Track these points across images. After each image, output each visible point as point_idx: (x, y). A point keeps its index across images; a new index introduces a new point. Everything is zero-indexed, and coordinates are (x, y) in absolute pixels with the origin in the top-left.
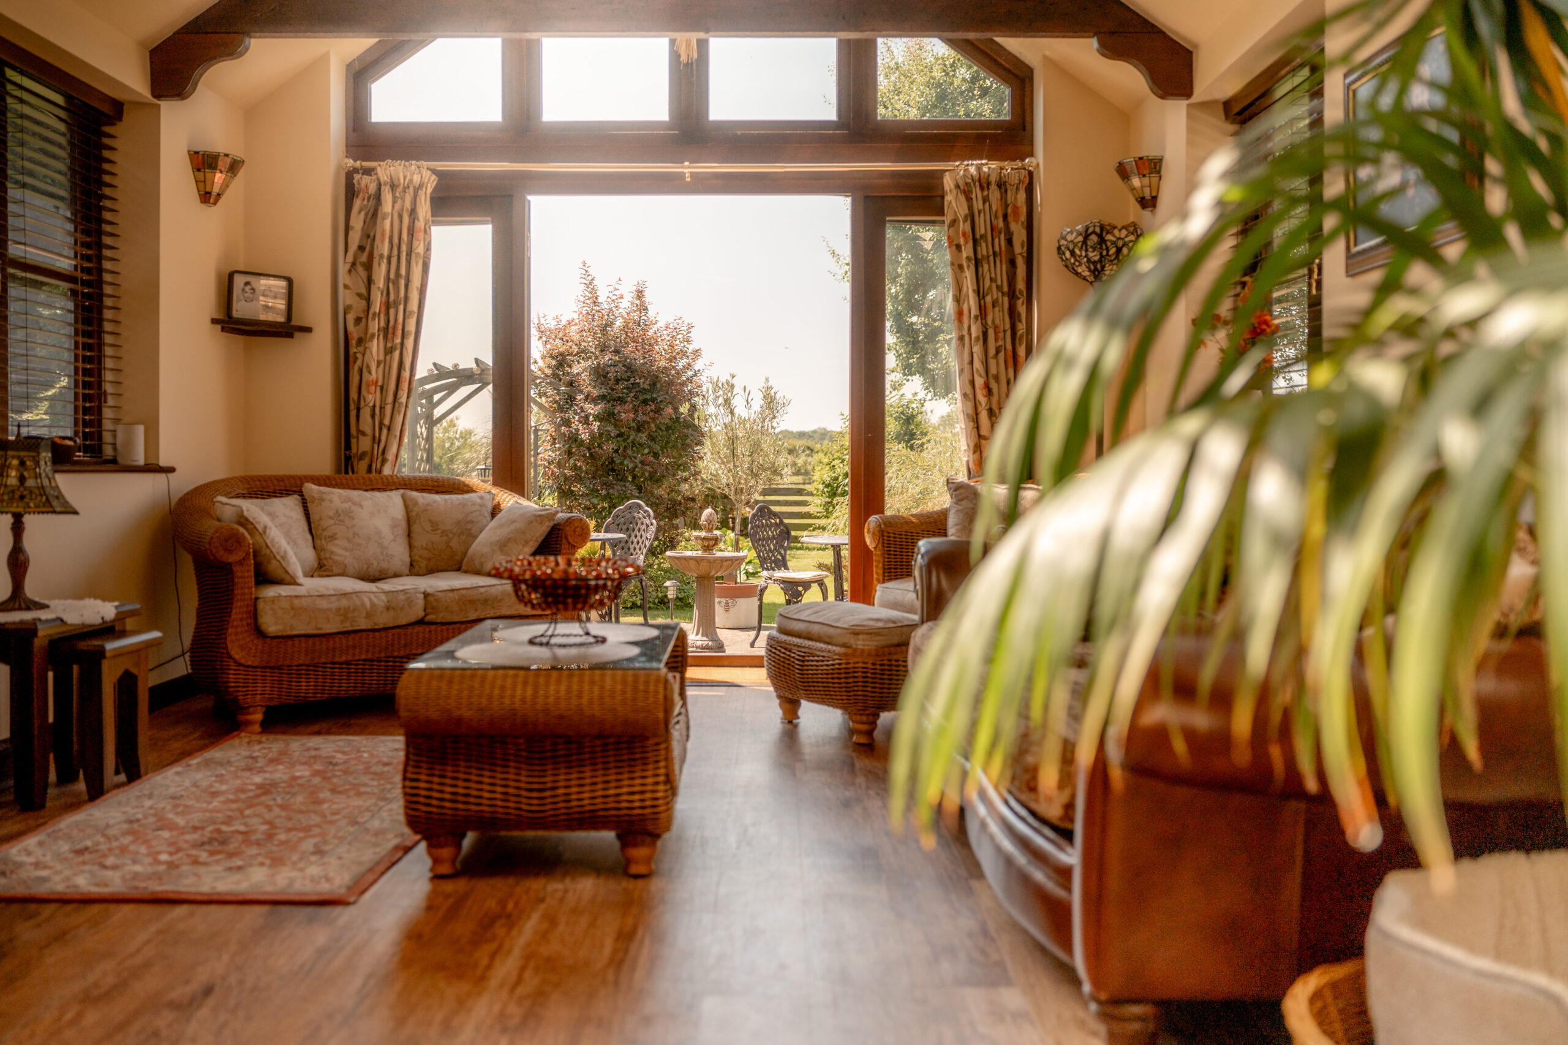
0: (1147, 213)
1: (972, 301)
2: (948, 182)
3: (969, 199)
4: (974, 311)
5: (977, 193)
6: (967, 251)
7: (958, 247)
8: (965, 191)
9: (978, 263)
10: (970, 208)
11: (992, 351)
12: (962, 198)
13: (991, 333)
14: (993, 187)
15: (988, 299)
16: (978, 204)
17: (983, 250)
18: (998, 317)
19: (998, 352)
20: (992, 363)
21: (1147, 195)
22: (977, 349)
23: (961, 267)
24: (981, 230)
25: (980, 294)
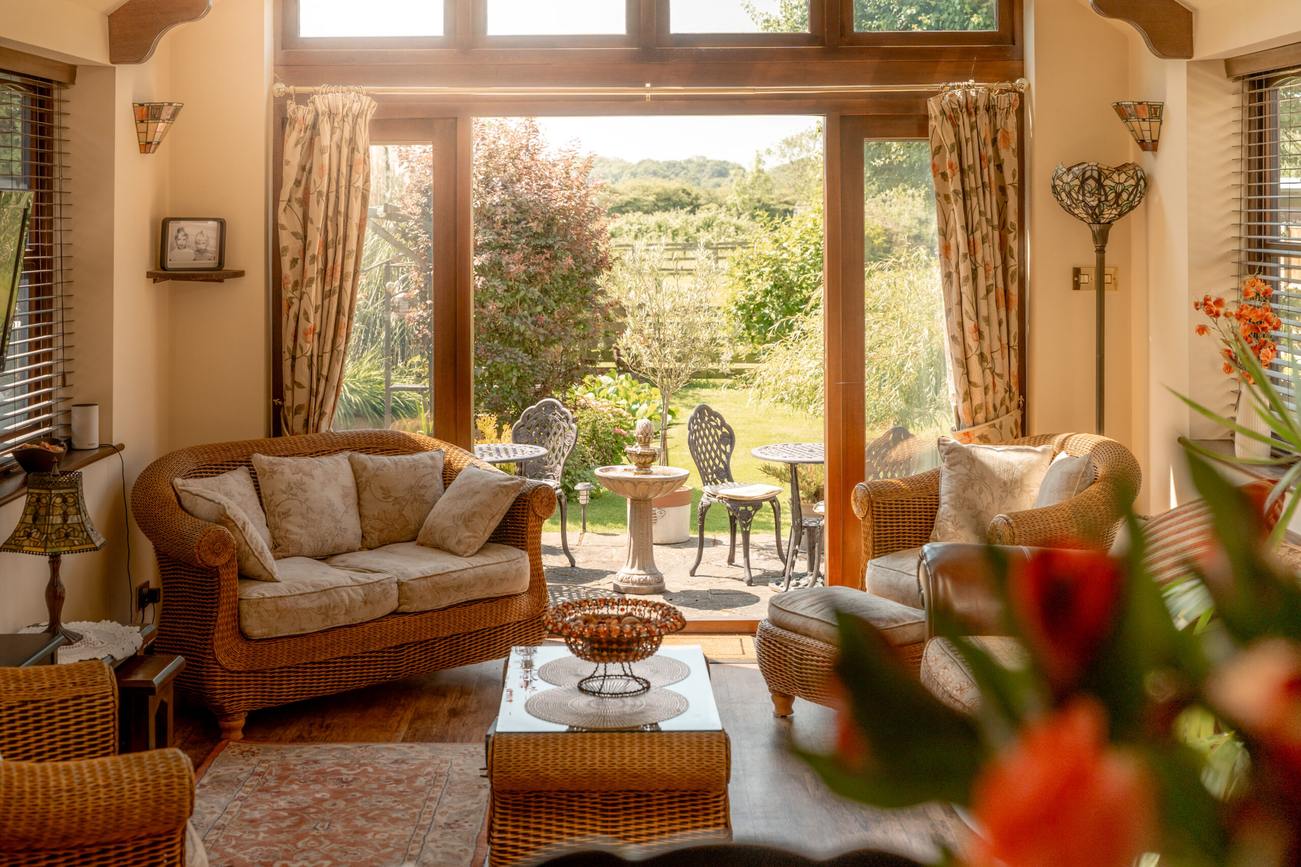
0: (1149, 154)
1: (960, 237)
2: (933, 107)
3: (955, 125)
4: (963, 249)
5: (964, 121)
6: (953, 185)
7: (944, 175)
8: (951, 117)
9: (965, 195)
10: (957, 135)
11: (982, 292)
12: (948, 126)
13: (981, 271)
14: (982, 111)
15: (978, 235)
16: (965, 132)
17: (972, 181)
18: (988, 253)
19: (988, 291)
20: (983, 304)
21: (1148, 139)
22: (967, 290)
23: (947, 197)
24: (970, 159)
25: (969, 229)
